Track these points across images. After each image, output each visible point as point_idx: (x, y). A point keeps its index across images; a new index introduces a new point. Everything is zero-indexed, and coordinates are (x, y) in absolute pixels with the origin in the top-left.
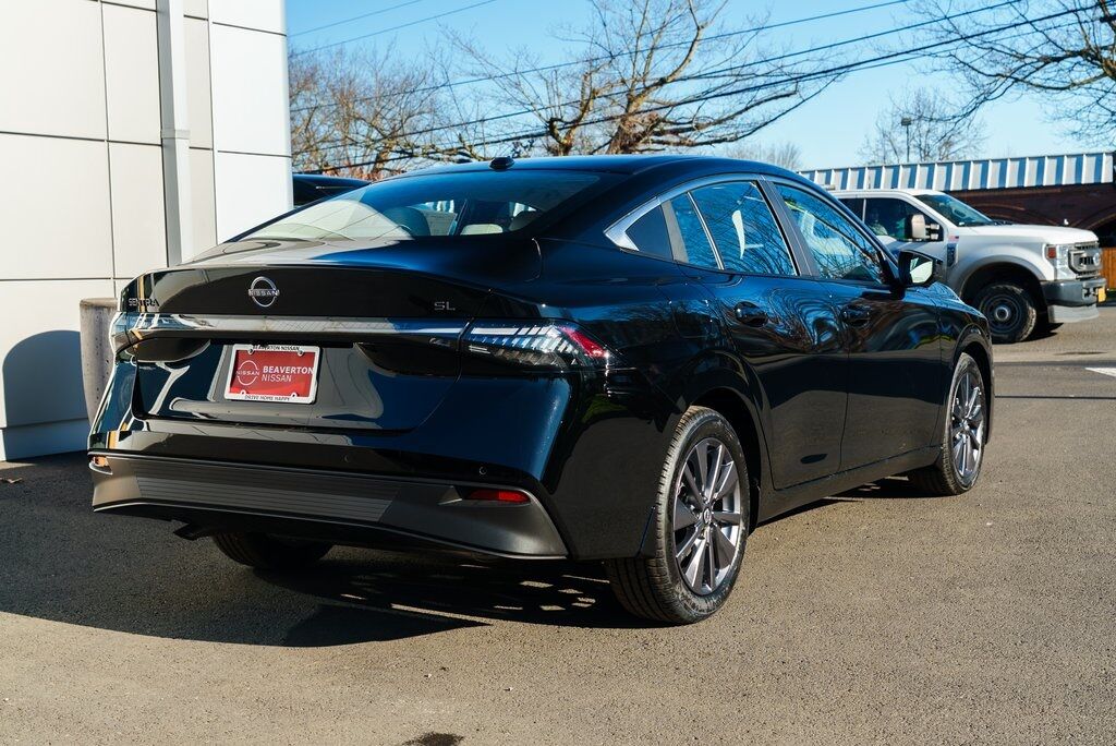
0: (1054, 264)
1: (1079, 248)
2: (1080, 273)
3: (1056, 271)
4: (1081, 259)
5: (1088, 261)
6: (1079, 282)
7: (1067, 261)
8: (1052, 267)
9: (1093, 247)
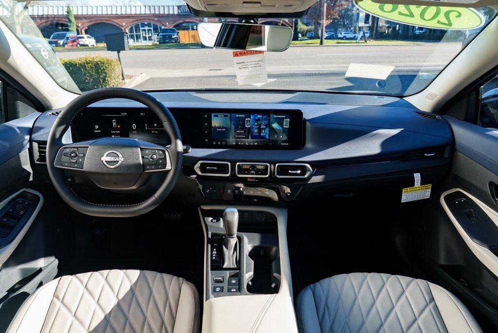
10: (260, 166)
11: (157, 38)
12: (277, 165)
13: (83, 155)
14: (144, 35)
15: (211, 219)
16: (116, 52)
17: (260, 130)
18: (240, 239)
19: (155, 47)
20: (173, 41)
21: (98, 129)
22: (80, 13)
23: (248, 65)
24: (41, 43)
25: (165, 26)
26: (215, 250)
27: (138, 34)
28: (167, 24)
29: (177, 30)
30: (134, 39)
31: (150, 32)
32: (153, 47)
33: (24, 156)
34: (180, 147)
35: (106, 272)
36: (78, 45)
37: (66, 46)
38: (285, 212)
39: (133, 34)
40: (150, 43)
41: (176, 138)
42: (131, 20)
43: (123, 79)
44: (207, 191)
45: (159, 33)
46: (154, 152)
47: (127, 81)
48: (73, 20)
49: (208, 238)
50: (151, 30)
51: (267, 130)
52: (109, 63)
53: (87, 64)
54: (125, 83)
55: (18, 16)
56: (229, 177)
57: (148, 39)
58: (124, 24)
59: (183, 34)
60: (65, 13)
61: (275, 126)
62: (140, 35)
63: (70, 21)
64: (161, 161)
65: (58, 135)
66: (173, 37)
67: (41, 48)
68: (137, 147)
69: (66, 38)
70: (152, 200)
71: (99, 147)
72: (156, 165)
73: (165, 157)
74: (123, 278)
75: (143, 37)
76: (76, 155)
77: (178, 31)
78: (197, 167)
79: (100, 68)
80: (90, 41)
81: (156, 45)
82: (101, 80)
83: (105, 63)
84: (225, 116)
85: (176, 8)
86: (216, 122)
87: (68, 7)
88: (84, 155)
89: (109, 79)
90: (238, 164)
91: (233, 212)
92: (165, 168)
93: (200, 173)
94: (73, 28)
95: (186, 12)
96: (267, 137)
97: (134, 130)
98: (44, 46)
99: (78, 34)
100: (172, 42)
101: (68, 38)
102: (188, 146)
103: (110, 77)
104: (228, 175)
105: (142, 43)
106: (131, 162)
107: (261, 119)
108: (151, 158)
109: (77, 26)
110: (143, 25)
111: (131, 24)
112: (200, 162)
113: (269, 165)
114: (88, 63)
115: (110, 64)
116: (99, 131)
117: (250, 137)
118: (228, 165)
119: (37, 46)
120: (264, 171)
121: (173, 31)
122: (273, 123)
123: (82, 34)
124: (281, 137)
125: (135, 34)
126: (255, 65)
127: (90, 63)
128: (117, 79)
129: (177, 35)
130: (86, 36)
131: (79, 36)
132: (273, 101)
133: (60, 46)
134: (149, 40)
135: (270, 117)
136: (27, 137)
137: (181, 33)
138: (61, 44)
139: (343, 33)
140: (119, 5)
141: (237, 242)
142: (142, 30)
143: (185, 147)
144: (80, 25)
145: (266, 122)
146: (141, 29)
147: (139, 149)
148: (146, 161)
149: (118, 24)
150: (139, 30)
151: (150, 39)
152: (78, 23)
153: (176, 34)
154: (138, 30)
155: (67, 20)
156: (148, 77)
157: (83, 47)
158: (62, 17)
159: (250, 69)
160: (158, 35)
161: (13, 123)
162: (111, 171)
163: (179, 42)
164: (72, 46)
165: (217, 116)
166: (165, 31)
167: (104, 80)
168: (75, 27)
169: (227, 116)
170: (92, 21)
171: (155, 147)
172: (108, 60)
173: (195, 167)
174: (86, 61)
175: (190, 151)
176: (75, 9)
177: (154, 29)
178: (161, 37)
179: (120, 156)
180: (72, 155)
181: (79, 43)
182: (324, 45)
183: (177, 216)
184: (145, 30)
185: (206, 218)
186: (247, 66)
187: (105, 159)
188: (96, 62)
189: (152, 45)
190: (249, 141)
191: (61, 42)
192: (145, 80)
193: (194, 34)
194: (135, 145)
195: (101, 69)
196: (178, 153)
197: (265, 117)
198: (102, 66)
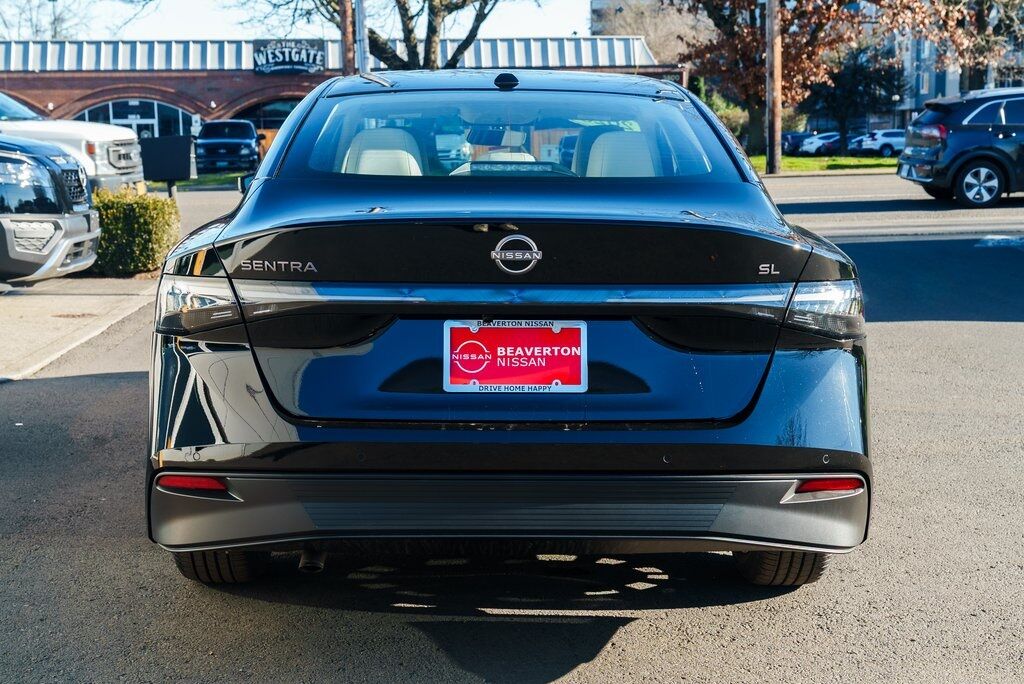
0: (94, 160)
1: (118, 145)
2: (120, 169)
3: (96, 166)
4: (120, 156)
5: (127, 157)
6: (119, 177)
7: (106, 156)
8: (93, 163)
9: (130, 144)
16: (165, 185)
25: (207, 112)
28: (213, 105)
50: (148, 126)
52: (160, 208)
53: (106, 210)
58: (51, 106)
66: (241, 152)
77: (260, 132)
79: (136, 219)
83: (151, 207)
85: (247, 51)
95: (284, 62)
103: (158, 241)
110: (122, 110)
111: (79, 105)
115: (163, 211)
121: (241, 131)
127: (111, 208)
129: (259, 144)
137: (272, 138)
139: (879, 133)
140: (36, 37)
153: (253, 142)
167: (145, 248)
177: (161, 123)
182: (782, 174)
188: (129, 205)
195: (138, 222)
198: (140, 216)
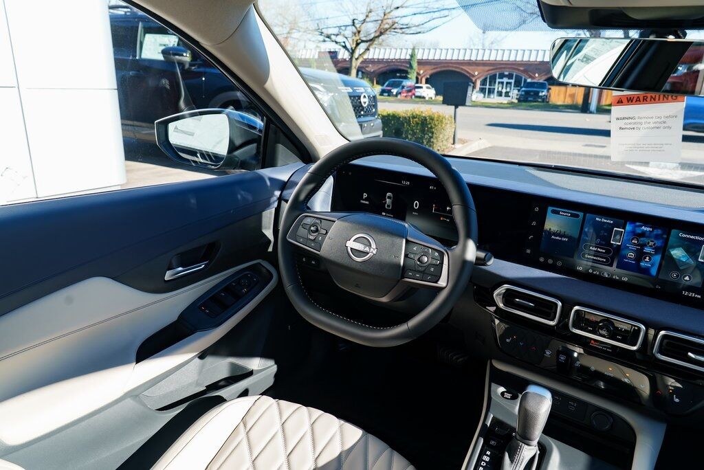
10: (624, 324)
11: (517, 95)
12: (663, 333)
13: (324, 232)
14: (500, 89)
15: (502, 389)
16: (453, 107)
17: (640, 255)
18: (544, 452)
19: (512, 106)
20: (540, 100)
21: (366, 199)
22: (425, 57)
23: (641, 124)
24: (364, 87)
25: (532, 78)
26: (488, 453)
27: (492, 87)
28: (537, 75)
29: (550, 85)
30: (484, 94)
31: (509, 85)
32: (509, 105)
33: (268, 216)
34: (471, 252)
35: (317, 413)
36: (413, 97)
37: (399, 97)
38: (661, 429)
39: (484, 87)
40: (504, 100)
41: (468, 236)
42: (487, 68)
43: (454, 144)
44: (508, 340)
45: (521, 88)
46: (427, 250)
47: (458, 146)
48: (415, 65)
49: (484, 425)
50: (510, 83)
51: (657, 258)
52: (440, 119)
53: (413, 119)
54: (454, 148)
55: (357, 59)
56: (553, 326)
57: (503, 94)
58: (476, 73)
59: (557, 91)
60: (408, 57)
61: (678, 253)
62: (494, 89)
63: (411, 67)
64: (432, 269)
65: (302, 197)
66: (540, 94)
67: (362, 93)
68: (402, 237)
69: (401, 87)
70: (403, 328)
71: (350, 225)
72: (423, 272)
73: (442, 263)
74: (335, 433)
75: (498, 92)
76: (317, 230)
77: (550, 87)
78: (498, 293)
79: (427, 124)
80: (428, 92)
81: (512, 103)
82: (424, 141)
83: (435, 119)
84: (572, 215)
86: (553, 223)
87: (413, 49)
88: (327, 233)
89: (435, 141)
90: (577, 308)
91: (542, 397)
92: (436, 282)
93: (501, 305)
94: (413, 76)
96: (654, 272)
97: (415, 211)
98: (366, 91)
99: (417, 82)
100: (538, 101)
101: (403, 87)
102: (489, 254)
103: (436, 138)
104: (552, 323)
105: (494, 99)
106: (388, 258)
107: (647, 234)
108: (419, 260)
109: (418, 74)
110: (502, 76)
111: (486, 73)
112: (506, 286)
113: (643, 327)
114: (414, 117)
115: (442, 121)
116: (367, 203)
117: (615, 264)
118: (556, 305)
119: (358, 91)
120: (631, 337)
121: (542, 86)
122: (674, 247)
123: (421, 83)
124: (687, 278)
125: (488, 87)
126: (657, 125)
127: (416, 118)
128: (445, 143)
129: (548, 91)
130: (424, 86)
131: (417, 85)
132: (685, 205)
133: (393, 95)
134: (505, 96)
135: (669, 235)
136: (277, 193)
137: (555, 90)
138: (395, 93)
140: (476, 48)
141: (534, 457)
142: (499, 83)
143: (482, 255)
144: (422, 72)
145: (659, 243)
146: (498, 80)
147: (404, 241)
148: (410, 262)
149: (468, 72)
150: (495, 83)
151: (507, 94)
152: (420, 70)
153: (545, 91)
154: (493, 81)
155: (408, 66)
156: (489, 145)
157: (418, 99)
158: (403, 62)
159: (642, 132)
160: (519, 91)
161: (267, 173)
162: (354, 266)
163: (548, 102)
164: (406, 96)
165: (558, 213)
166: (531, 84)
167: (429, 142)
168: (415, 74)
169: (577, 216)
170: (436, 68)
171: (430, 243)
172: (439, 116)
173: (496, 293)
174: (412, 114)
175: (490, 263)
176: (421, 51)
177: (515, 82)
178: (523, 93)
179: (373, 246)
180: (312, 228)
181: (414, 94)
183: (458, 358)
184: (502, 83)
185: (493, 385)
186: (639, 126)
187: (351, 244)
188: (424, 117)
189: (508, 103)
190: (612, 271)
191: (395, 91)
192: (483, 147)
193: (574, 92)
194: (401, 234)
195: (427, 127)
196: (465, 263)
197: (659, 232)
198: (430, 123)
